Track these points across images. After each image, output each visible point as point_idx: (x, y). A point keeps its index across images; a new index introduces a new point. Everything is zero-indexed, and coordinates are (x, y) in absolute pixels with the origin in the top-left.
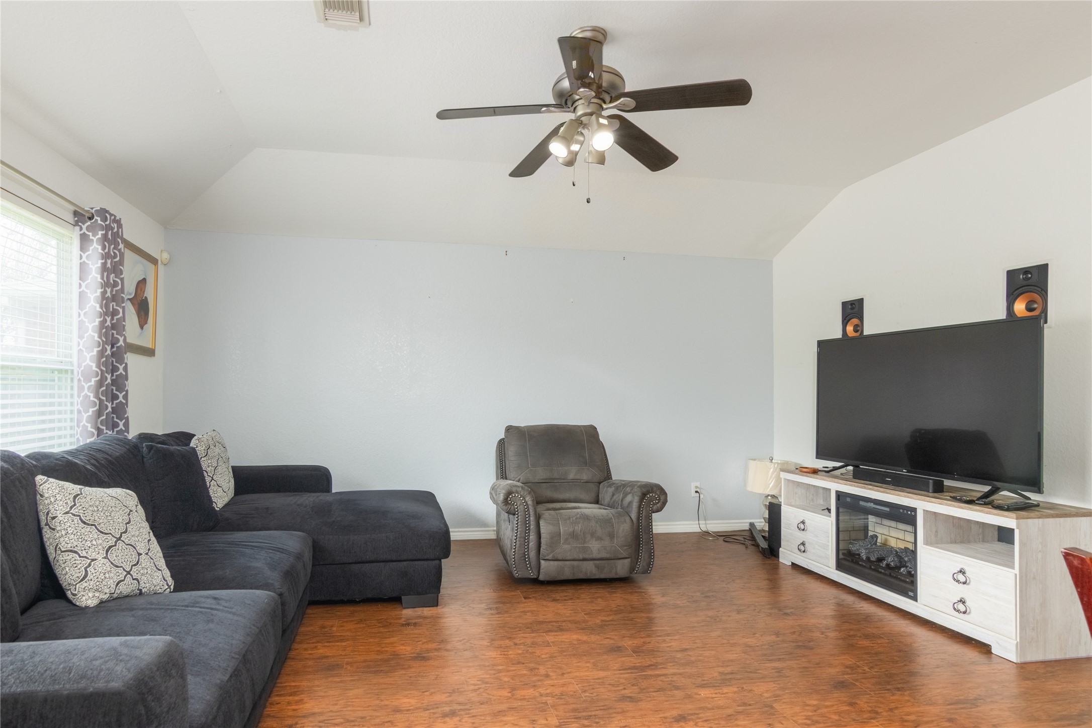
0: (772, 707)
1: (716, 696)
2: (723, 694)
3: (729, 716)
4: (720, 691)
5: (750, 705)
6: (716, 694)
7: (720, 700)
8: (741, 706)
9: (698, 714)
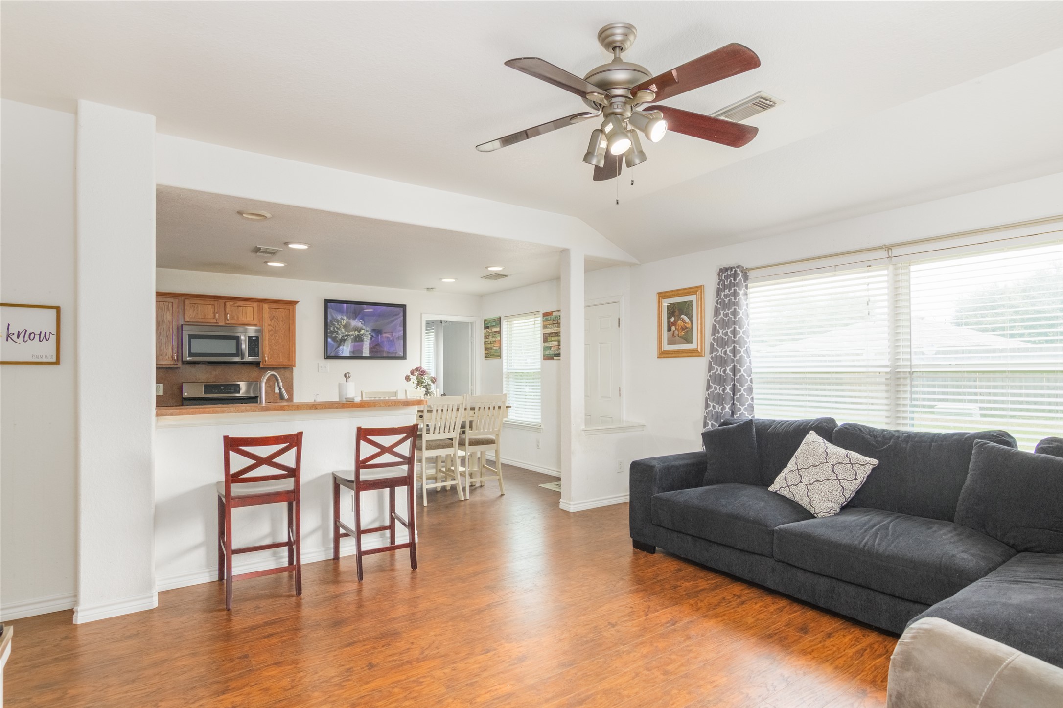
0: (448, 687)
1: (496, 688)
2: (490, 691)
3: (485, 670)
4: (493, 694)
5: (467, 685)
6: (496, 690)
7: (493, 684)
8: (474, 682)
9: (510, 665)
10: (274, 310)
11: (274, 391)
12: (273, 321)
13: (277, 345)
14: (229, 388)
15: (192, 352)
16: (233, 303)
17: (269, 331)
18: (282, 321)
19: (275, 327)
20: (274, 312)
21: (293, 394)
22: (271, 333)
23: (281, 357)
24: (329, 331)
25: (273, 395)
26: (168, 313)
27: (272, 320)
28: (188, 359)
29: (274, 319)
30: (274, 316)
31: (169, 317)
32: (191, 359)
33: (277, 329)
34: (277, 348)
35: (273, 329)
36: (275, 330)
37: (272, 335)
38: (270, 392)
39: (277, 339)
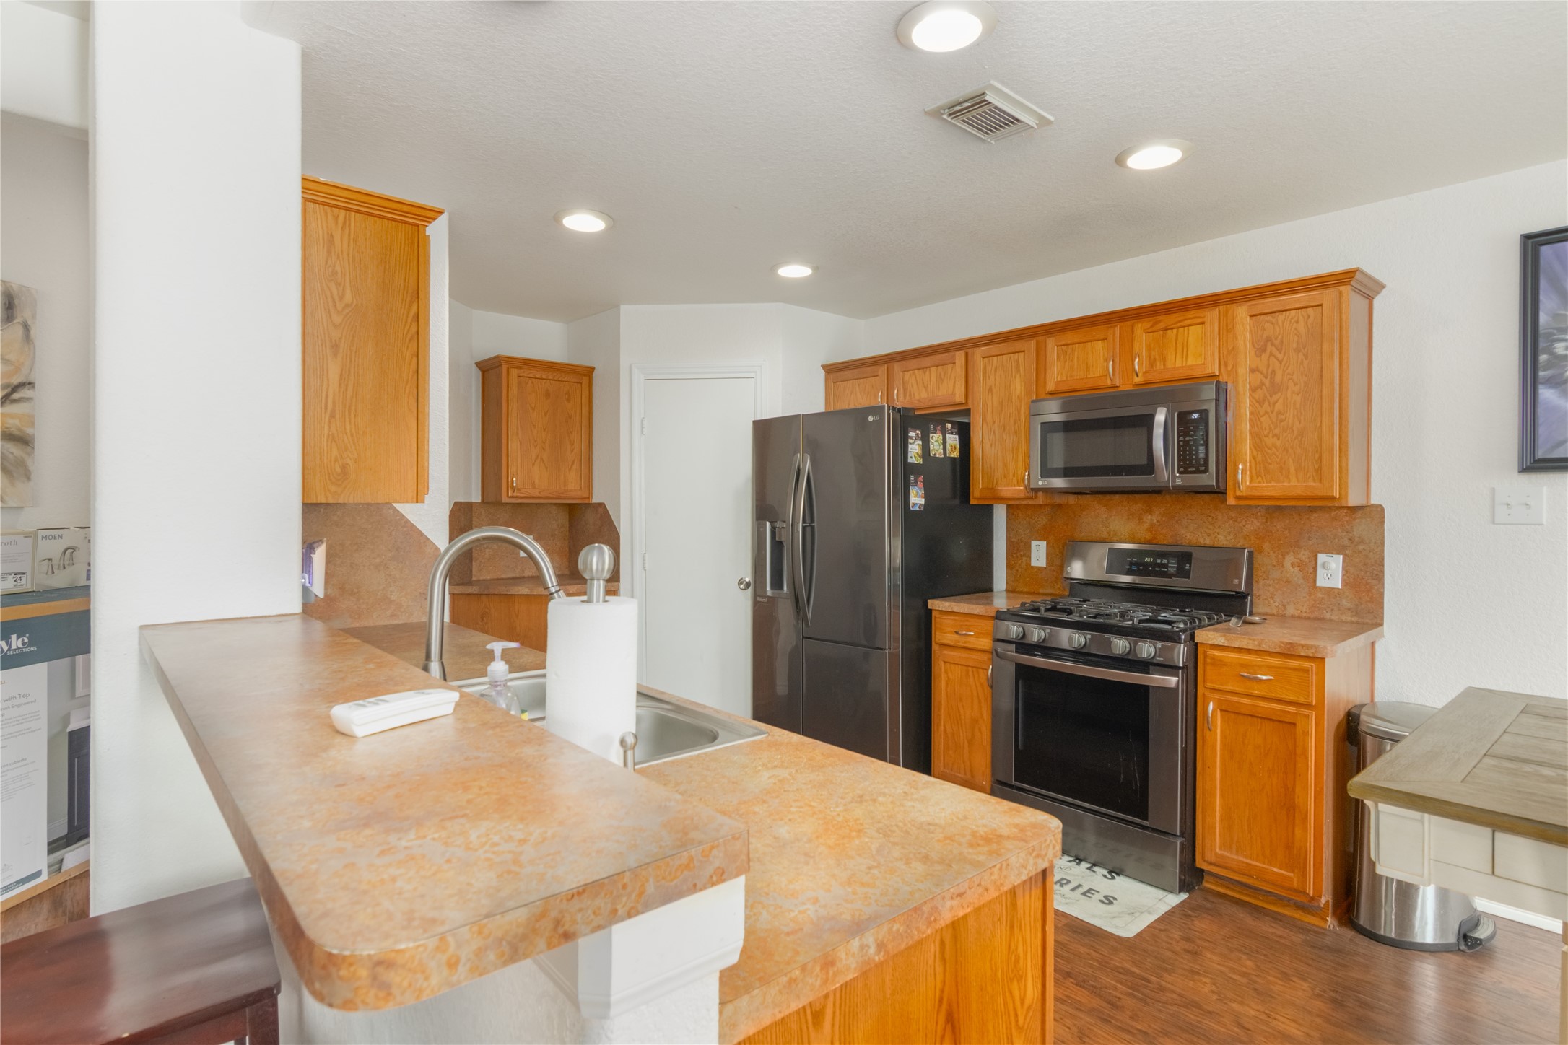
10: (1268, 317)
11: (1315, 581)
12: (1264, 357)
13: (1277, 431)
14: (1165, 561)
15: (1049, 466)
16: (1151, 324)
17: (1253, 390)
18: (1297, 350)
19: (1274, 371)
20: (1267, 325)
21: (1382, 595)
22: (1259, 394)
23: (1292, 470)
24: (1543, 358)
25: (1310, 594)
26: (1018, 376)
27: (1264, 350)
28: (1040, 483)
29: (1269, 347)
30: (1268, 340)
31: (1018, 387)
32: (1046, 483)
33: (1278, 378)
34: (1278, 443)
35: (1267, 382)
36: (1272, 383)
37: (1261, 403)
38: (1301, 581)
39: (1279, 413)
